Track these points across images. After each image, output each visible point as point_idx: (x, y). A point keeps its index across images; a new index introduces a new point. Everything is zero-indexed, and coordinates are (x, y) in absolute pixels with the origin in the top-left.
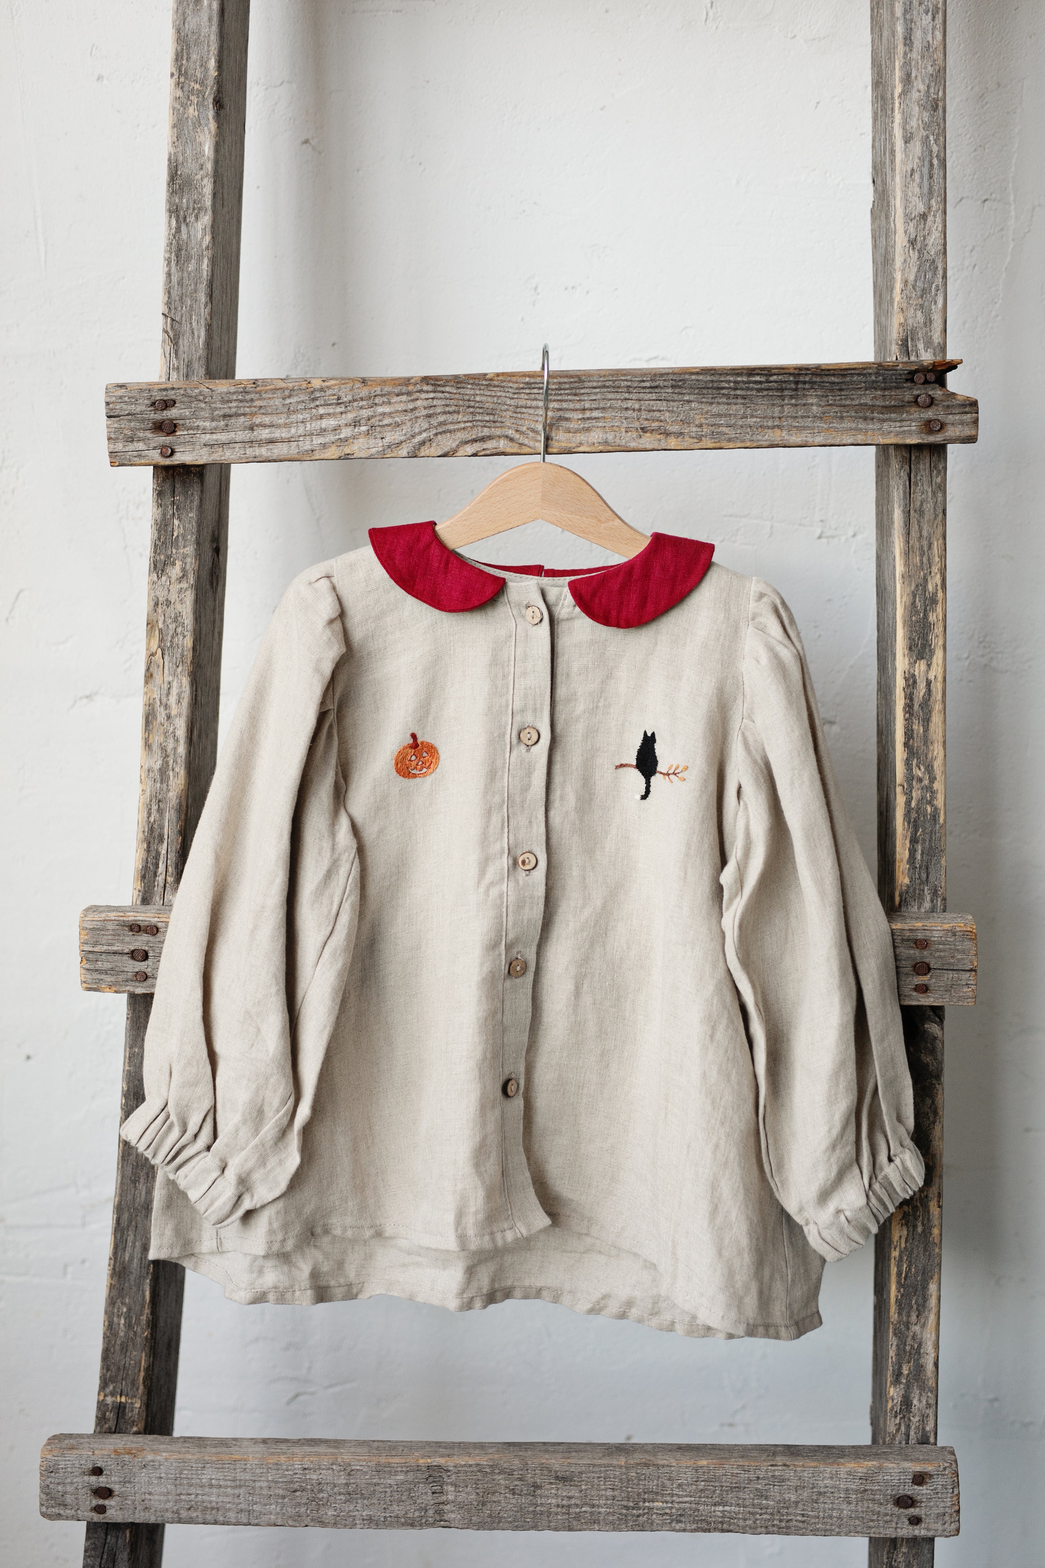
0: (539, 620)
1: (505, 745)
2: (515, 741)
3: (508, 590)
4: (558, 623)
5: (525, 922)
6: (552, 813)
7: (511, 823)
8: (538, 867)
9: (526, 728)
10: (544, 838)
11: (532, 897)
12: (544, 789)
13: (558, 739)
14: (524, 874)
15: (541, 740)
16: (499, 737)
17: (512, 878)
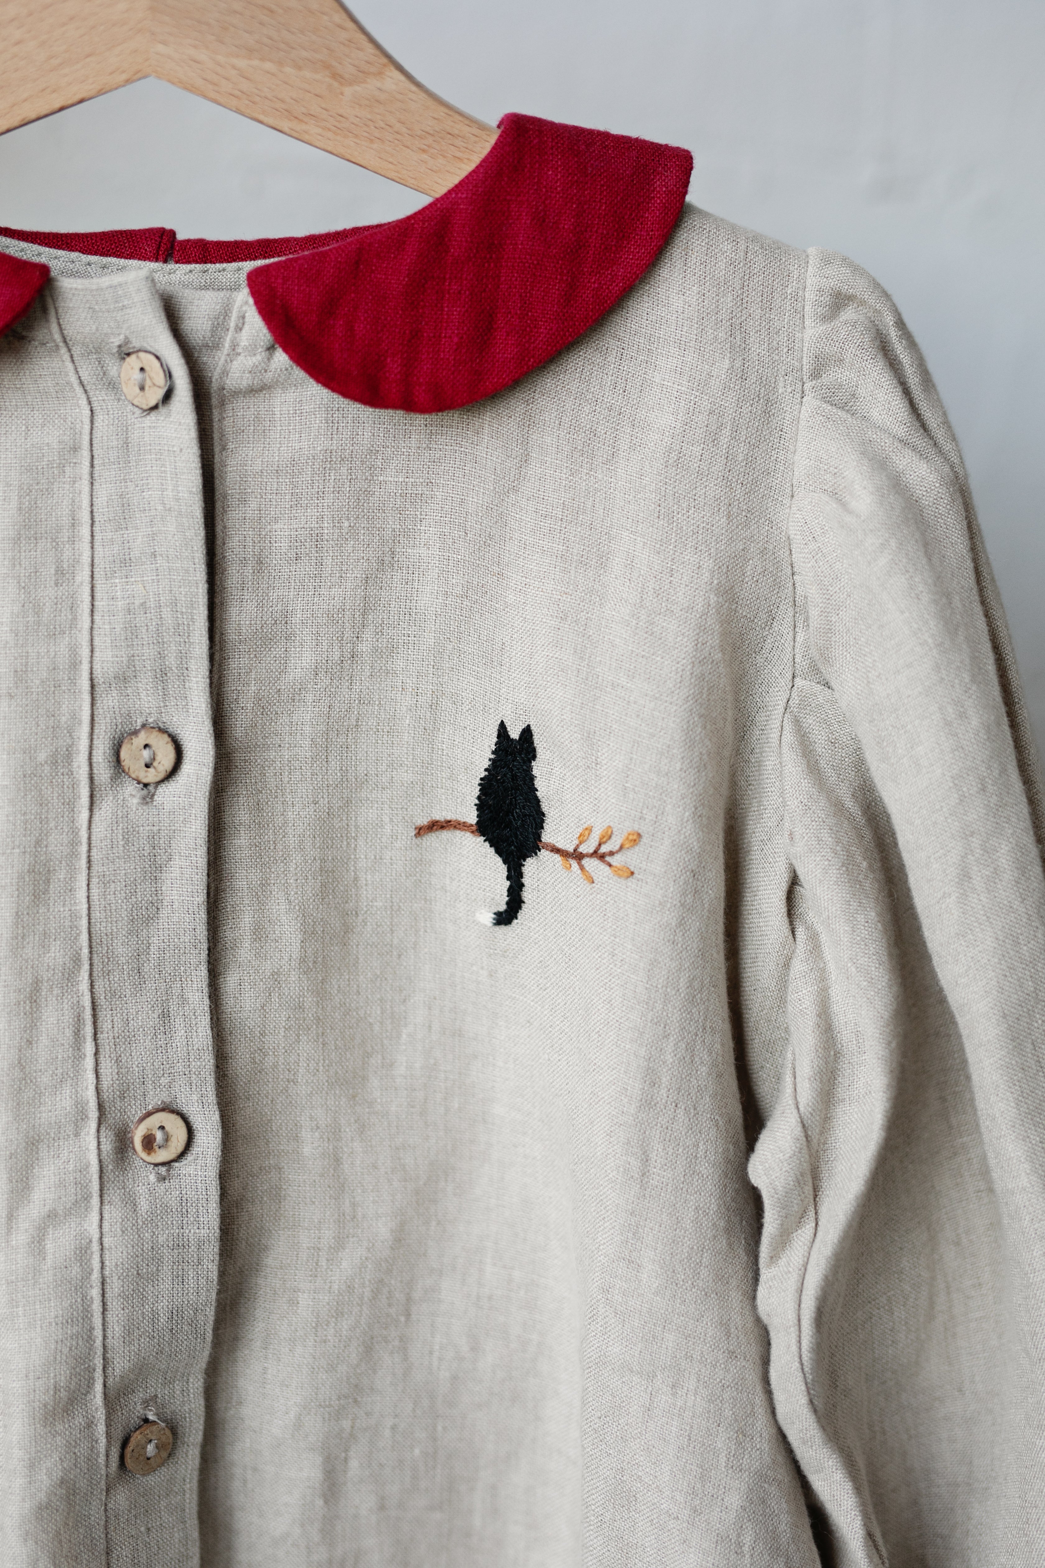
0: (160, 393)
1: (74, 786)
2: (103, 773)
3: (61, 304)
4: (222, 404)
5: (163, 1319)
6: (230, 982)
7: (105, 1025)
8: (196, 1149)
9: (135, 733)
10: (208, 1061)
11: (180, 1245)
12: (203, 915)
13: (238, 757)
14: (152, 1178)
15: (187, 767)
16: (55, 763)
17: (114, 1195)
